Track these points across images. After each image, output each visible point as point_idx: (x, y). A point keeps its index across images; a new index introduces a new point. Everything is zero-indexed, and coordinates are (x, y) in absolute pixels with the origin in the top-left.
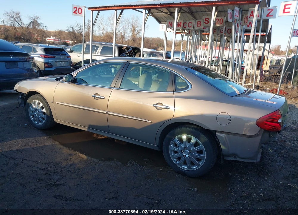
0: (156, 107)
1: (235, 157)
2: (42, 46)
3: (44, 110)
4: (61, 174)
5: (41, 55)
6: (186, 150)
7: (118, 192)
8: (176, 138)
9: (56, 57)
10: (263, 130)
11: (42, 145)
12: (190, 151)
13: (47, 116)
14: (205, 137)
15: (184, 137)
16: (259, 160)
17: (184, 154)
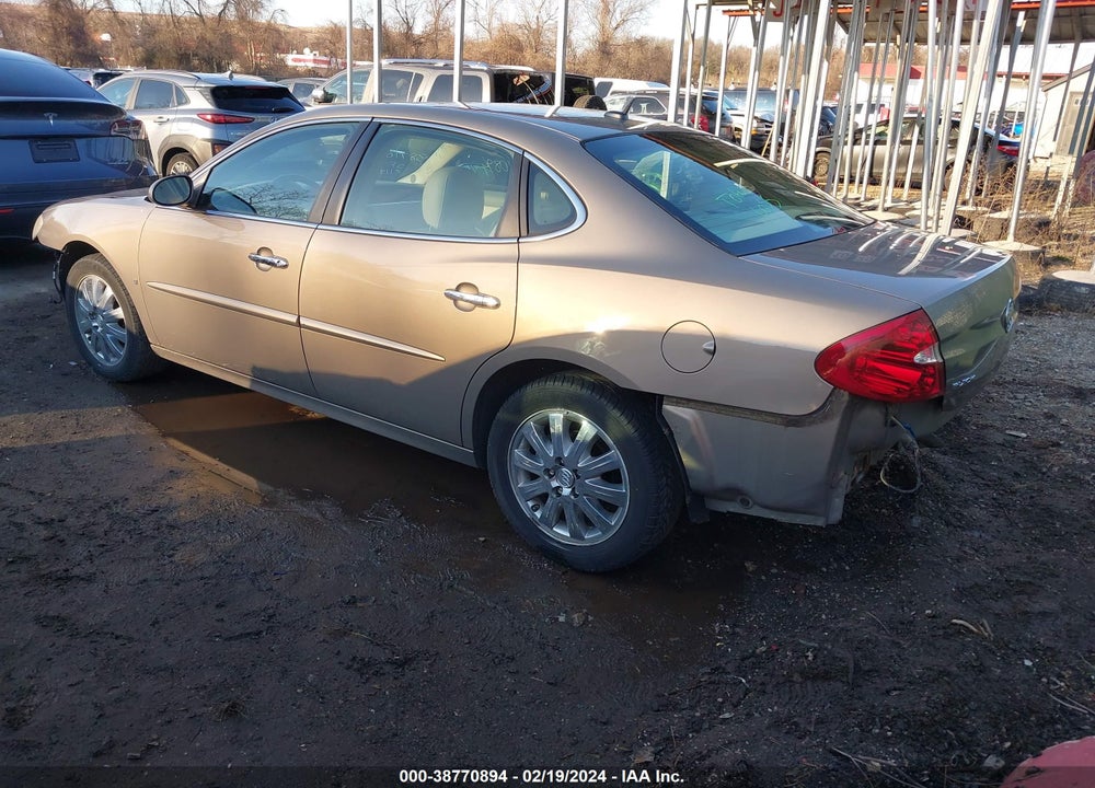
0: (455, 300)
1: (745, 503)
2: (206, 81)
3: (119, 313)
4: (101, 542)
5: (201, 113)
6: (564, 469)
7: (270, 617)
8: (531, 423)
9: (254, 119)
10: (846, 396)
11: (90, 436)
12: (575, 471)
13: (130, 333)
14: (623, 421)
15: (557, 418)
16: (836, 515)
17: (555, 484)
